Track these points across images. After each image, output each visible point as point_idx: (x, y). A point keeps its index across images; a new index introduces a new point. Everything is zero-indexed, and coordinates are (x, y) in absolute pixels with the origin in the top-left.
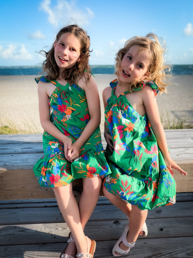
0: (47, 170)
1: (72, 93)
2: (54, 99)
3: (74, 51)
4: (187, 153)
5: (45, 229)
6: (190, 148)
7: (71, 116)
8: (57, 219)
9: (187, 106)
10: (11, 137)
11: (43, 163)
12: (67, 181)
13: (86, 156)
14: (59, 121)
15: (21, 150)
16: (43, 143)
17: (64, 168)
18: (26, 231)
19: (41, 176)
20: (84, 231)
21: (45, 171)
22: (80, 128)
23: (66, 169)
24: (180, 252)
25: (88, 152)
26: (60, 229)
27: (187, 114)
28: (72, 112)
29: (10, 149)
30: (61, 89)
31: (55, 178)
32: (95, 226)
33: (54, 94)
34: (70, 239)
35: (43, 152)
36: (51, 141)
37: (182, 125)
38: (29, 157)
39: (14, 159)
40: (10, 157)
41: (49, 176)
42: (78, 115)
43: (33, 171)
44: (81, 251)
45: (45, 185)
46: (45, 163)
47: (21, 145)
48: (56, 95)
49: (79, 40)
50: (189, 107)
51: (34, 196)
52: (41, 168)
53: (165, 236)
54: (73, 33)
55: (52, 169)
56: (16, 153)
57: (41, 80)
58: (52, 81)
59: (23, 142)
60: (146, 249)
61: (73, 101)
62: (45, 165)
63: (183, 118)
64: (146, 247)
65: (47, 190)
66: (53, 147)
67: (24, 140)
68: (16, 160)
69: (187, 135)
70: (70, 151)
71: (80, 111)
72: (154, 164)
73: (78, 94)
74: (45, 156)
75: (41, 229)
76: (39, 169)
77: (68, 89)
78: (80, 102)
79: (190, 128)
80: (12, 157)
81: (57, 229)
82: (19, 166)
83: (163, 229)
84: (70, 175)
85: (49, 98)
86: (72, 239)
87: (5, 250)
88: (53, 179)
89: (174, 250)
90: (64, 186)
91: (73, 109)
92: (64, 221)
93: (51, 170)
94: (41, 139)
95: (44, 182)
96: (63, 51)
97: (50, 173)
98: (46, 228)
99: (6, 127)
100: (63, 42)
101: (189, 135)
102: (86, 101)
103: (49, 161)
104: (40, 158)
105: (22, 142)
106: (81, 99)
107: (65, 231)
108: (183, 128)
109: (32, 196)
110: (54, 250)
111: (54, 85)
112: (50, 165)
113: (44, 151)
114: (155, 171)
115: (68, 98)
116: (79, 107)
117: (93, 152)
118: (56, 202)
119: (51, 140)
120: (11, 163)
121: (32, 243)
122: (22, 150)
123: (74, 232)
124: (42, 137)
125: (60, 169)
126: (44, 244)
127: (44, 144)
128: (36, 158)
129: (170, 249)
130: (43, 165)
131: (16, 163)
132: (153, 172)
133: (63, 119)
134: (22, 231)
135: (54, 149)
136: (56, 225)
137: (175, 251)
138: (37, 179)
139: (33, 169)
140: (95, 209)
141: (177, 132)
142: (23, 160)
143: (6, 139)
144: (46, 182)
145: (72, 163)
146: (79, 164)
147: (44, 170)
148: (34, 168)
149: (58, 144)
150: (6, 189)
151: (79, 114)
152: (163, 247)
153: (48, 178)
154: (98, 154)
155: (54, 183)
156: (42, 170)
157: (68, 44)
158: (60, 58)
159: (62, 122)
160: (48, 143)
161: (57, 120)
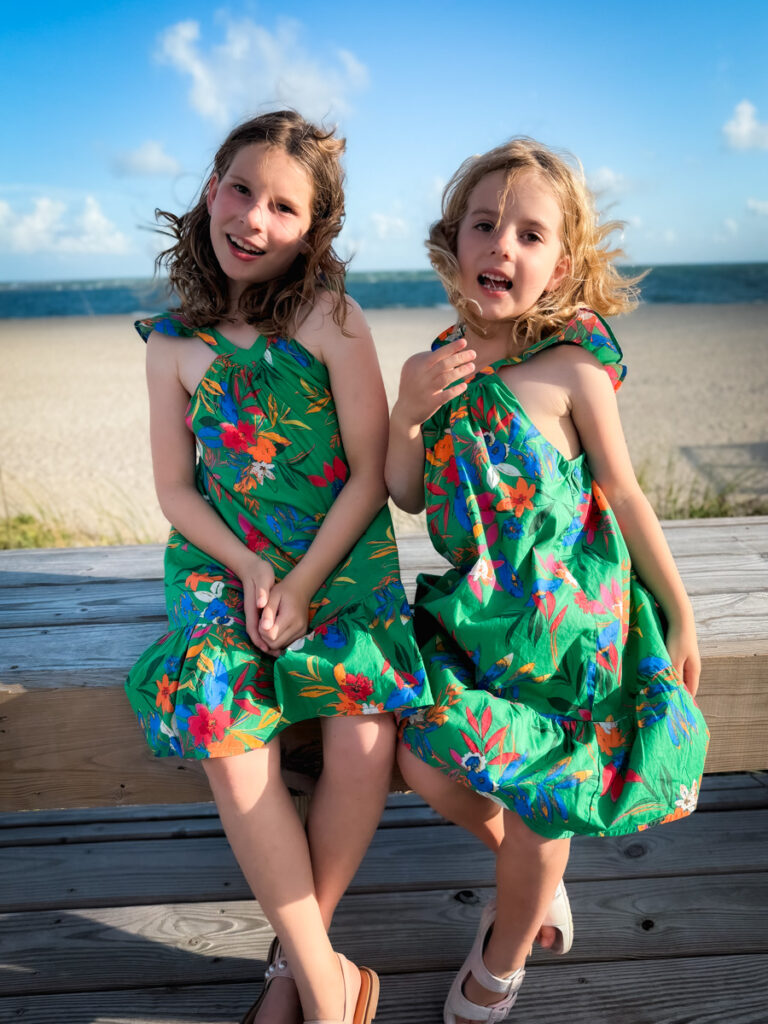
0: (179, 688)
1: (274, 373)
2: (208, 401)
3: (288, 215)
4: (742, 612)
5: (176, 926)
6: (755, 594)
7: (272, 466)
8: (226, 884)
9: (745, 426)
10: (41, 558)
11: (164, 662)
12: (258, 732)
13: (335, 631)
14: (227, 491)
15: (78, 611)
16: (162, 583)
17: (248, 680)
18: (101, 935)
19: (156, 713)
20: (329, 935)
21: (171, 691)
22: (311, 513)
23: (252, 683)
24: (725, 1015)
25: (346, 618)
26: (237, 926)
27: (746, 458)
28: (278, 453)
29: (37, 606)
30: (232, 362)
31: (211, 722)
32: (378, 911)
33: (208, 383)
34: (274, 966)
35: (163, 618)
36: (194, 573)
37: (722, 500)
38: (110, 638)
39: (52, 645)
40: (33, 639)
41: (187, 714)
42: (299, 462)
43: (125, 694)
44: (320, 1016)
45: (173, 748)
46: (169, 661)
47: (78, 590)
48: (215, 385)
49: (307, 171)
50: (751, 429)
51: (129, 793)
52: (155, 683)
53: (663, 953)
54: (281, 145)
55: (199, 685)
56: (61, 622)
57: (156, 329)
58: (202, 332)
59: (90, 577)
60: (588, 1003)
61: (279, 409)
62: (169, 668)
63: (729, 476)
64: (584, 997)
65: (180, 768)
66: (204, 597)
67: (91, 569)
68: (60, 651)
69: (742, 541)
70: (269, 614)
71: (307, 449)
72: (606, 654)
73: (299, 377)
74: (171, 633)
75: (160, 929)
76: (149, 687)
77: (263, 359)
78: (309, 411)
79: (758, 512)
80: (44, 637)
81: (226, 926)
82: (69, 675)
83: (654, 921)
84: (271, 710)
85: (189, 397)
86: (281, 966)
87: (18, 1012)
88: (202, 727)
89: (699, 1010)
90: (246, 751)
91: (279, 439)
92: (250, 891)
93: (194, 689)
94: (156, 565)
95: (165, 736)
96: (246, 215)
97: (190, 700)
98: (182, 923)
99: (23, 520)
100: (245, 177)
101: (750, 540)
102: (332, 408)
103: (185, 653)
104: (152, 641)
105: (85, 578)
106: (312, 401)
107: (257, 936)
108: (730, 513)
109: (123, 793)
110: (213, 1010)
111: (206, 347)
112: (190, 669)
113: (168, 613)
114: (608, 683)
115: (259, 396)
116: (306, 429)
117: (364, 617)
118: (217, 817)
119: (195, 569)
120: (38, 664)
121: (127, 983)
122: (84, 610)
123: (289, 940)
124: (161, 558)
125: (233, 683)
126: (173, 987)
127: (167, 585)
128: (138, 639)
129: (684, 1002)
130: (162, 668)
131: (59, 663)
132: (598, 686)
133: (241, 480)
134: (86, 936)
135: (209, 604)
136: (223, 911)
137: (705, 1012)
138: (139, 724)
139: (126, 687)
140: (373, 845)
141: (701, 530)
142: (88, 648)
143: (21, 569)
144: (175, 738)
145: (279, 660)
146: (304, 664)
147: (165, 691)
148: (128, 680)
149: (222, 585)
150: (19, 765)
151: (303, 459)
152: (655, 997)
153: (185, 720)
154: (388, 624)
155: (206, 743)
156: (161, 689)
157: (263, 187)
158: (234, 244)
159: (240, 492)
160: (184, 581)
161: (221, 486)
